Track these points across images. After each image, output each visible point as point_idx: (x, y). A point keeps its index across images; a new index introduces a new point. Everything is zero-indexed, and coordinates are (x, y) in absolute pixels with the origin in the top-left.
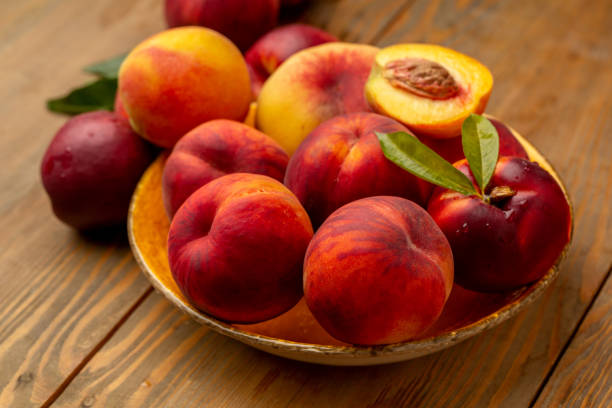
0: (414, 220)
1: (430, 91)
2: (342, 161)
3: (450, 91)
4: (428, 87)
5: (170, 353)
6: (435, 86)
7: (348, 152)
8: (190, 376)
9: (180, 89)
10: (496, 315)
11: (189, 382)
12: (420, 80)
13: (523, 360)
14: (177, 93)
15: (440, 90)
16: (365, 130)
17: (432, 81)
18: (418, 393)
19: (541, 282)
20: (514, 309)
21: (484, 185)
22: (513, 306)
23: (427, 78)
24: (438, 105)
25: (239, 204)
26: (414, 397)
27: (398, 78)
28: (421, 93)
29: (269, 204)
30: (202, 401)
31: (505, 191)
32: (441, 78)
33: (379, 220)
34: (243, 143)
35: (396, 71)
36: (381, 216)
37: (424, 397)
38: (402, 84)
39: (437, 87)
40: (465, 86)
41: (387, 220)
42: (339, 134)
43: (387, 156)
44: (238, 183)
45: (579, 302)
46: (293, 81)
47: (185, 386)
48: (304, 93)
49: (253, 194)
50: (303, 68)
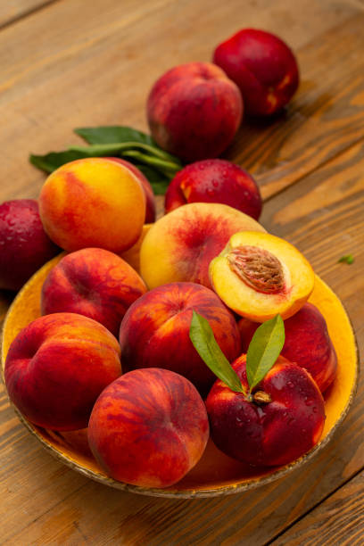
0: (177, 403)
1: (257, 284)
2: (158, 328)
3: (273, 288)
4: (256, 280)
5: (10, 419)
6: (261, 281)
7: (165, 321)
8: (14, 444)
9: (77, 215)
10: (235, 486)
11: (11, 449)
12: (251, 273)
13: (267, 514)
14: (75, 217)
15: (263, 286)
16: (188, 305)
17: (260, 277)
18: (173, 516)
19: (287, 467)
20: (252, 485)
21: (253, 386)
22: (253, 482)
23: (257, 273)
24: (260, 296)
25: (56, 347)
26: (167, 520)
27: (236, 264)
28: (249, 283)
29: (79, 352)
30: (12, 469)
31: (264, 397)
32: (268, 276)
33: (147, 398)
34: (104, 279)
35: (237, 258)
36: (151, 394)
37: (175, 521)
38: (237, 270)
39: (263, 283)
40: (288, 286)
41: (154, 399)
42: (165, 304)
43: (191, 336)
44: (66, 326)
45: (340, 475)
46: (169, 233)
47: (7, 452)
48: (174, 245)
49: (71, 340)
50: (181, 225)
